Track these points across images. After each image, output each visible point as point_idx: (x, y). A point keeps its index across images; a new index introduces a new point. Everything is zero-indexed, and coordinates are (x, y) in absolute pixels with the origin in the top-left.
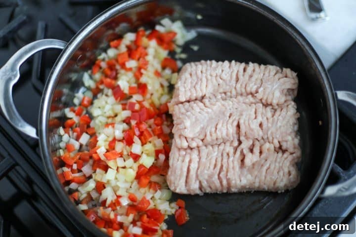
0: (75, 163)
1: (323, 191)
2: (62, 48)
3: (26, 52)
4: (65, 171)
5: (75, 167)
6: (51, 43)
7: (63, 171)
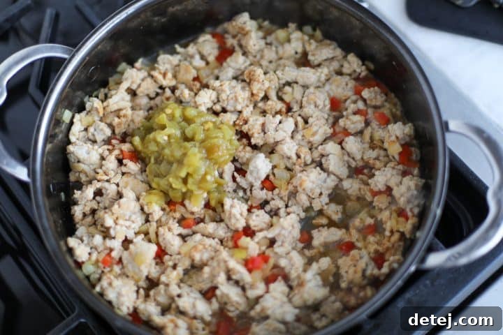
1: (423, 260)
2: (66, 56)
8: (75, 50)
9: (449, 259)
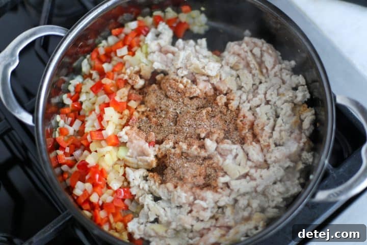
0: (68, 146)
1: (314, 196)
2: (63, 35)
3: (27, 38)
4: (59, 154)
5: (67, 150)
6: (52, 29)
7: (57, 154)
8: (69, 30)
9: (329, 196)
